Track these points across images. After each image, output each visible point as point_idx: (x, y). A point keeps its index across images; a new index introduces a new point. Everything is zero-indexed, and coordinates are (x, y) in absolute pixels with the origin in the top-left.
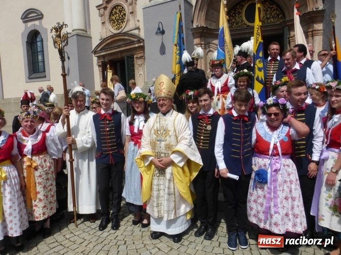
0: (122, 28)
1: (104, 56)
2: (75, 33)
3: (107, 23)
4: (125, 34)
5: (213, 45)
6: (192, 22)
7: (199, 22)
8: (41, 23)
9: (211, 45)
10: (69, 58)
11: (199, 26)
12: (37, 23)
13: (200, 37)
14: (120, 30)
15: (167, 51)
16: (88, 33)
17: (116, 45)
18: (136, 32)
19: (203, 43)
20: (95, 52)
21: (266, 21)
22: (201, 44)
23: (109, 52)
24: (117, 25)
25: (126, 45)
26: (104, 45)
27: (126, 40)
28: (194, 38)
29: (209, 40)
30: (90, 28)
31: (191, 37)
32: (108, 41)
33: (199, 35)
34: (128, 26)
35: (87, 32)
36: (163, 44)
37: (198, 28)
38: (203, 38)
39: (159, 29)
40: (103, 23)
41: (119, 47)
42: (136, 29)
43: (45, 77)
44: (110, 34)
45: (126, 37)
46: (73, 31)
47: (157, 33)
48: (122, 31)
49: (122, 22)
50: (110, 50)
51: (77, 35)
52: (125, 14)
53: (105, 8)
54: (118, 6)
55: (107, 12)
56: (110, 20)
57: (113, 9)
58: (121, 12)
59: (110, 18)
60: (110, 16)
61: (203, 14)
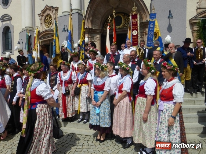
0: (50, 27)
2: (26, 29)
3: (43, 24)
5: (96, 38)
7: (88, 25)
8: (10, 23)
9: (95, 38)
10: (22, 42)
11: (88, 27)
12: (8, 22)
14: (49, 28)
17: (46, 36)
19: (90, 37)
21: (125, 26)
23: (43, 40)
24: (48, 25)
25: (51, 36)
26: (41, 36)
27: (51, 33)
29: (94, 35)
30: (35, 26)
32: (43, 34)
33: (88, 32)
34: (53, 26)
35: (33, 28)
38: (90, 34)
39: (64, 29)
40: (41, 24)
41: (48, 37)
44: (44, 30)
46: (25, 27)
47: (63, 31)
48: (50, 29)
49: (51, 24)
50: (44, 39)
52: (52, 20)
53: (42, 16)
54: (49, 15)
55: (43, 18)
56: (45, 22)
57: (46, 17)
58: (50, 18)
59: (44, 21)
60: (45, 20)
61: (90, 21)
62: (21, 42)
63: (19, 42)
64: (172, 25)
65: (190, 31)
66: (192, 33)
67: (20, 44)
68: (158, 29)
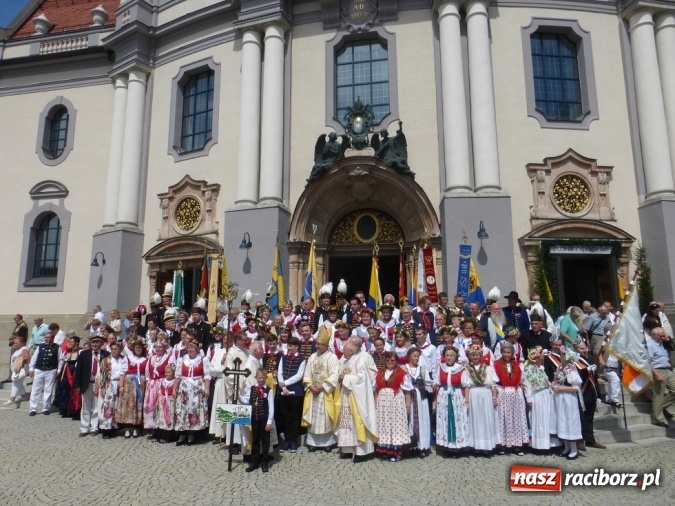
0: (194, 229)
1: (160, 264)
2: (120, 227)
3: (172, 220)
4: (195, 238)
6: (289, 234)
7: (297, 235)
8: (62, 204)
10: (104, 262)
11: (297, 241)
12: (56, 202)
13: (298, 253)
14: (190, 231)
15: (252, 270)
16: (140, 227)
17: (181, 251)
18: (212, 237)
19: (301, 261)
20: (148, 257)
22: (299, 263)
23: (169, 260)
24: (185, 224)
25: (196, 253)
26: (163, 248)
27: (197, 246)
28: (291, 253)
30: (143, 222)
31: (286, 252)
32: (171, 245)
33: (296, 251)
34: (203, 228)
35: (137, 226)
36: (248, 259)
37: (295, 243)
38: (302, 255)
39: (244, 241)
40: (165, 218)
41: (187, 254)
42: (213, 233)
43: (55, 285)
44: (175, 235)
45: (198, 243)
46: (117, 223)
47: (241, 247)
48: (192, 233)
49: (194, 221)
51: (124, 231)
52: (199, 211)
53: (171, 199)
54: (190, 199)
55: (174, 204)
56: (177, 215)
57: (182, 202)
58: (193, 207)
59: (176, 213)
60: (177, 210)
61: (303, 226)
62: (100, 262)
63: (96, 260)
64: (485, 250)
65: (522, 261)
66: (526, 265)
67: (97, 265)
68: (474, 274)
